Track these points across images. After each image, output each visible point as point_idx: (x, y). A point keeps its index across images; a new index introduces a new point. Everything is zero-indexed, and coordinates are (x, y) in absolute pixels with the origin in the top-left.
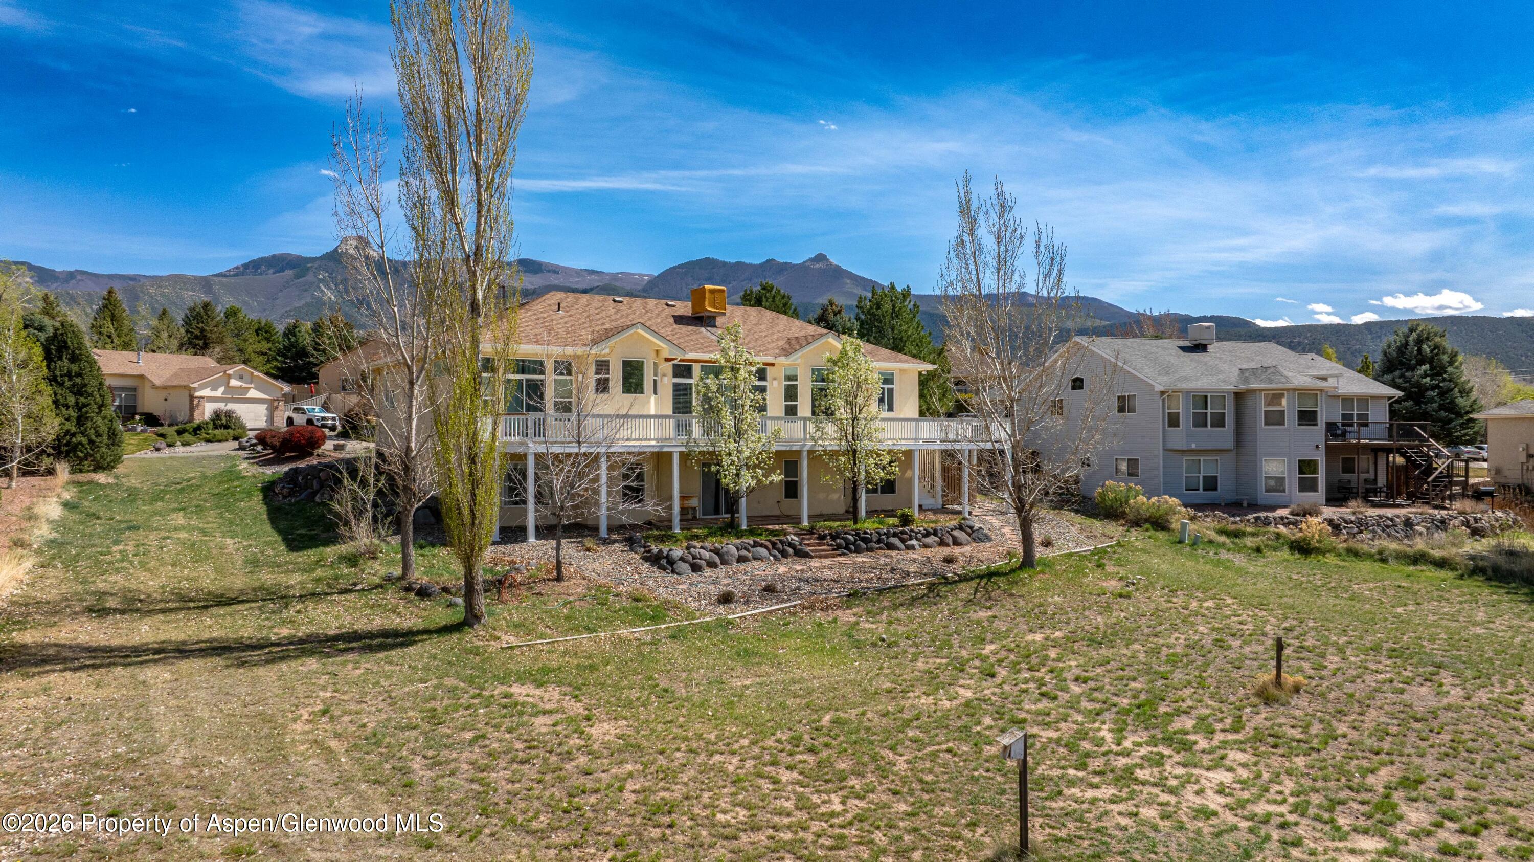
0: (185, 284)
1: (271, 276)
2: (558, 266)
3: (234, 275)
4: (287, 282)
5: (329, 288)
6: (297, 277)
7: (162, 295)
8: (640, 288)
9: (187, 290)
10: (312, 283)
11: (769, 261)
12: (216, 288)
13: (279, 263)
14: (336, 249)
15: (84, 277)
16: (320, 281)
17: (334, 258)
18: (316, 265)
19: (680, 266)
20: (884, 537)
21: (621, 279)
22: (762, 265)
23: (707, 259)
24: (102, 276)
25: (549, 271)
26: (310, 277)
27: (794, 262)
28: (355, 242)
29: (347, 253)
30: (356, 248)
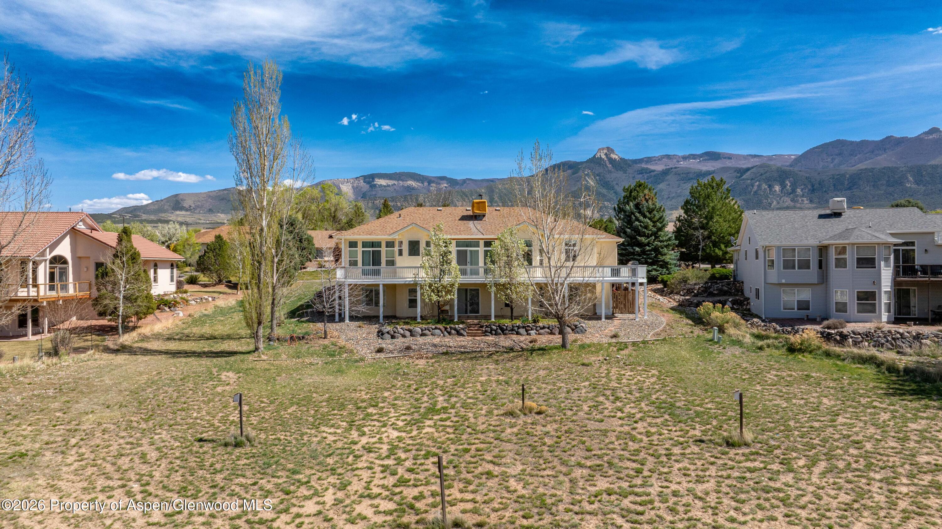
0: (515, 183)
2: (731, 154)
4: (568, 177)
5: (591, 179)
6: (574, 173)
7: (505, 188)
8: (788, 164)
9: (516, 186)
10: (582, 177)
11: (887, 138)
13: (565, 166)
14: (595, 156)
16: (586, 175)
17: (595, 161)
18: (584, 166)
19: (817, 147)
20: (516, 328)
21: (775, 159)
22: (882, 141)
23: (838, 141)
24: (478, 180)
25: (725, 158)
26: (580, 173)
27: (909, 137)
28: (605, 151)
29: (601, 158)
30: (606, 154)
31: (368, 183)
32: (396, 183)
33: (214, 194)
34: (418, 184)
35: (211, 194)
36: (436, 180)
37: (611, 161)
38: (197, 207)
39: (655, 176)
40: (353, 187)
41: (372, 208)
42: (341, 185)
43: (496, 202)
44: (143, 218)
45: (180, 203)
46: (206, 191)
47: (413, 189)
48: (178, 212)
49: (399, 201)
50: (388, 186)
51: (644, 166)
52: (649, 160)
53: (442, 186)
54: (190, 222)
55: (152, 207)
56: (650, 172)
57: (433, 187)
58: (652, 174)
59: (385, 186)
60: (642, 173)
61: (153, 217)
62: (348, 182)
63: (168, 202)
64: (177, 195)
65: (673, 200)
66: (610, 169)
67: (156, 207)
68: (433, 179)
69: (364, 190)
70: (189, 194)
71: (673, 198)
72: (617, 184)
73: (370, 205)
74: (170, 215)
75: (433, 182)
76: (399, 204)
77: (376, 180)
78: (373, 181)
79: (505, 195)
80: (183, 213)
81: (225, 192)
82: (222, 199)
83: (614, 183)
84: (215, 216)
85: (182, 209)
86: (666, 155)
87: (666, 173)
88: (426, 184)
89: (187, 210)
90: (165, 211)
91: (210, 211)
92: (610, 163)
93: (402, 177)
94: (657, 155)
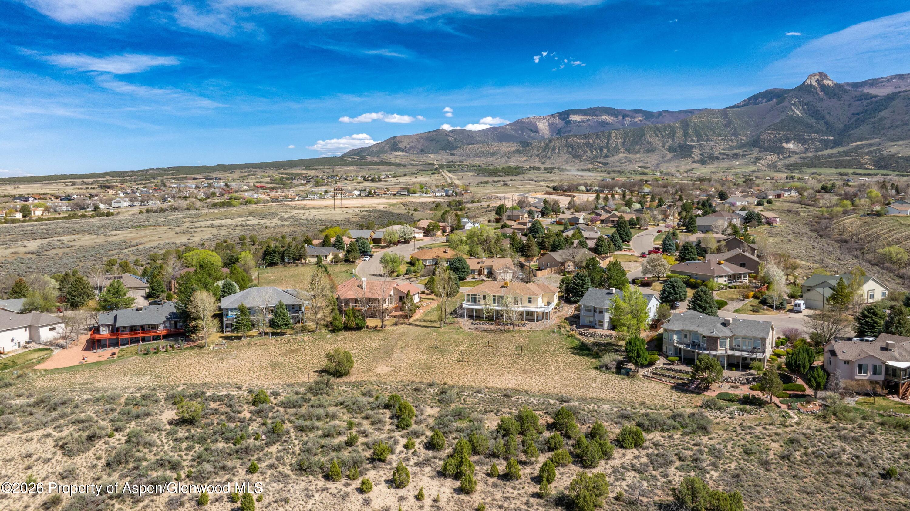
0: (713, 114)
1: (765, 105)
3: (743, 106)
4: (772, 108)
5: (798, 109)
6: (778, 103)
7: (701, 122)
9: (714, 118)
10: (787, 107)
12: (730, 115)
13: (769, 95)
14: (804, 83)
15: (666, 114)
16: (792, 104)
17: (804, 88)
18: (790, 94)
24: (675, 112)
26: (786, 103)
28: (817, 77)
29: (811, 84)
30: (818, 81)
31: (564, 119)
32: (590, 118)
33: (426, 135)
34: (612, 118)
35: (423, 136)
36: (630, 114)
37: (824, 87)
38: (411, 148)
39: (877, 102)
40: (549, 124)
41: (565, 146)
42: (537, 123)
43: (691, 137)
44: (369, 160)
45: (397, 145)
46: (419, 133)
47: (608, 123)
48: (396, 153)
49: (592, 138)
50: (583, 121)
51: (866, 90)
52: (874, 83)
53: (637, 120)
54: (406, 163)
55: (374, 149)
56: (871, 98)
57: (628, 121)
58: (874, 100)
59: (579, 122)
60: (860, 100)
61: (376, 159)
62: (544, 119)
63: (387, 144)
64: (395, 137)
65: (897, 129)
66: (821, 97)
67: (378, 148)
68: (628, 113)
69: (559, 126)
70: (404, 136)
71: (897, 127)
72: (828, 113)
73: (563, 143)
74: (389, 155)
75: (628, 116)
76: (591, 141)
77: (571, 116)
78: (568, 117)
79: (701, 129)
80: (400, 153)
81: (435, 133)
82: (432, 140)
83: (826, 112)
84: (426, 157)
85: (399, 149)
86: (898, 75)
87: (891, 98)
88: (620, 118)
89: (403, 151)
90: (385, 152)
91: (422, 151)
92: (822, 90)
93: (597, 113)
94: (885, 76)
